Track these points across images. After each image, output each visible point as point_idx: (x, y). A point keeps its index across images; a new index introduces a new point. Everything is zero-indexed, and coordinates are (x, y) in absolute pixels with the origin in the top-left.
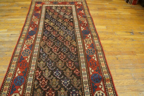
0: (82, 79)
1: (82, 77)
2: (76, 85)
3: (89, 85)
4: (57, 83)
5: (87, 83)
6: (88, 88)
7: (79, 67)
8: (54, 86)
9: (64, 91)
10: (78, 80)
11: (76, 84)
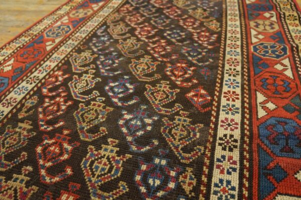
0: (216, 124)
1: (217, 117)
2: (176, 142)
3: (242, 157)
4: (100, 116)
5: (236, 147)
6: (234, 170)
7: (212, 85)
8: (84, 125)
9: (114, 154)
10: (193, 123)
11: (177, 138)
